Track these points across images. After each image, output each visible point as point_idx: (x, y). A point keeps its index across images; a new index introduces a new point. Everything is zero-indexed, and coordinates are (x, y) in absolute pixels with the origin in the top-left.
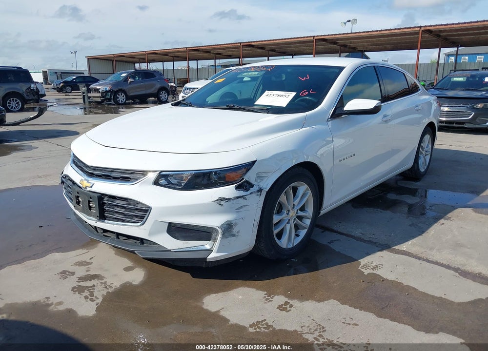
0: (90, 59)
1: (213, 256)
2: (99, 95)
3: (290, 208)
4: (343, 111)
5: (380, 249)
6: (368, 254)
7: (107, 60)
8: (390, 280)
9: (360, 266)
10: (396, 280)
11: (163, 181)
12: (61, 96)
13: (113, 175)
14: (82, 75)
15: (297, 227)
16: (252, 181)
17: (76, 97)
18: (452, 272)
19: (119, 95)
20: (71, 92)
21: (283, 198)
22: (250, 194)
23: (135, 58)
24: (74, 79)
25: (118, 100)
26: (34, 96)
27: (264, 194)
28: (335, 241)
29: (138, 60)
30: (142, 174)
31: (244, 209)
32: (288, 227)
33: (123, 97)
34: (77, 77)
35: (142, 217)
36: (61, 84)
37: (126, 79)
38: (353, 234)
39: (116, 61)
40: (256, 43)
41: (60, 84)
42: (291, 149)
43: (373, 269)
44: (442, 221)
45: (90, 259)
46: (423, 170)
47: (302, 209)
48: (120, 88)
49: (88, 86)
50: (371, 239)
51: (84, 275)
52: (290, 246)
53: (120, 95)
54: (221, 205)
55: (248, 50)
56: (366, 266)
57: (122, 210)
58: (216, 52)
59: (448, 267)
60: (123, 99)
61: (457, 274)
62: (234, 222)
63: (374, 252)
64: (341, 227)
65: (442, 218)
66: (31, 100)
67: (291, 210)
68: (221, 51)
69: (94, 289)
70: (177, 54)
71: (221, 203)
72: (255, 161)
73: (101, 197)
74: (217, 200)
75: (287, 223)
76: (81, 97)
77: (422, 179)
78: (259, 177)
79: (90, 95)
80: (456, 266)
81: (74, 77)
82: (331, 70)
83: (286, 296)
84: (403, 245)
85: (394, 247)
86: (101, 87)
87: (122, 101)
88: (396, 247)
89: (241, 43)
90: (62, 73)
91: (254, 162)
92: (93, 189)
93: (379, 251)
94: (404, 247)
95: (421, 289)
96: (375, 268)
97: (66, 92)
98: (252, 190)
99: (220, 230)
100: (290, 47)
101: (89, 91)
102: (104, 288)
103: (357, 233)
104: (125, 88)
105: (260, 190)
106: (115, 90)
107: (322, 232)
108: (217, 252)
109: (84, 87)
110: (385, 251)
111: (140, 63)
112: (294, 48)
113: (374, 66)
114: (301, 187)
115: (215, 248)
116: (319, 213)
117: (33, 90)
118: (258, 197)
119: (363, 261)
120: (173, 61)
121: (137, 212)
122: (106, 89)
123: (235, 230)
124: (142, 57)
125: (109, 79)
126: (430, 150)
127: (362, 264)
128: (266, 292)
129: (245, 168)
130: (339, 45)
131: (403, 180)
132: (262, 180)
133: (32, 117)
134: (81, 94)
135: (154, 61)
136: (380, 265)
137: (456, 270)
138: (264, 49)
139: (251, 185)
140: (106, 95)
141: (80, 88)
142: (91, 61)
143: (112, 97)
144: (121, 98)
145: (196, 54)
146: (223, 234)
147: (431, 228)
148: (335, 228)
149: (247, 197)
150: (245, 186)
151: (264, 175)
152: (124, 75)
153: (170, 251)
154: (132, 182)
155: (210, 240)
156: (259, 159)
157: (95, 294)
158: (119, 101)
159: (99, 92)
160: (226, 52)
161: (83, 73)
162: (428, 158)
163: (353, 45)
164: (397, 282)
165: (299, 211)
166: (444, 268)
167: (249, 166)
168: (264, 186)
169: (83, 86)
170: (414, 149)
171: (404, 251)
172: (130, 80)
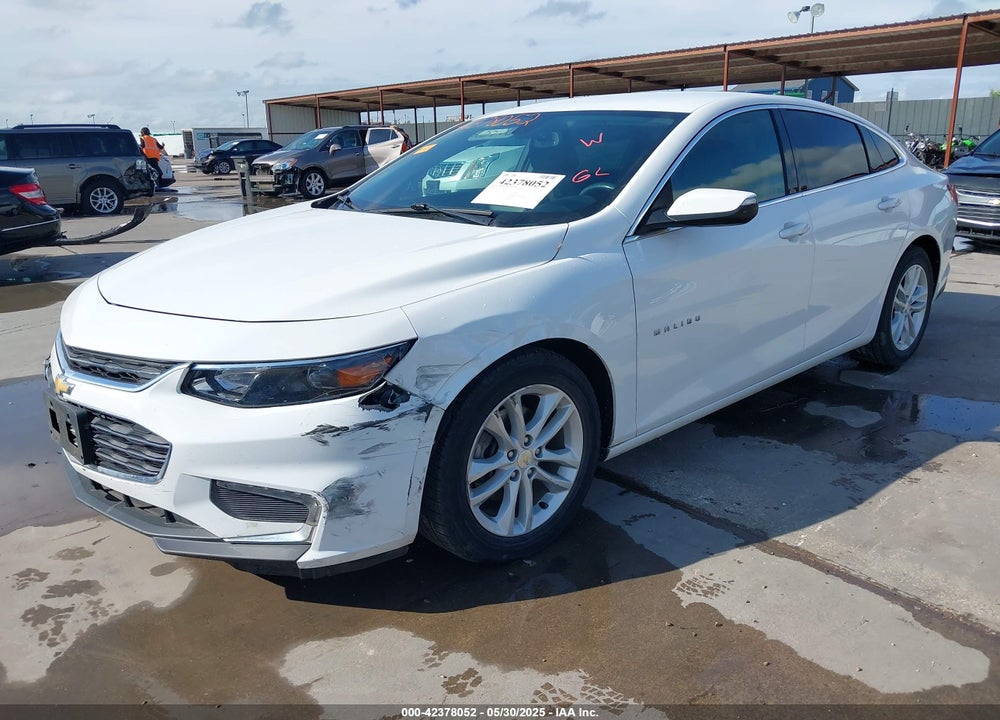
0: (273, 106)
1: (311, 557)
2: (271, 178)
3: (517, 444)
4: (666, 217)
5: (741, 541)
6: (709, 553)
7: (305, 106)
8: (737, 623)
9: (679, 585)
10: (753, 625)
11: (202, 386)
12: (209, 180)
13: (110, 367)
14: (257, 138)
15: (540, 489)
16: (408, 385)
17: (231, 184)
18: (899, 609)
19: (310, 178)
20: (228, 174)
21: (494, 423)
22: (400, 416)
23: (358, 101)
24: (235, 146)
25: (308, 188)
26: (143, 182)
27: (437, 417)
28: (643, 516)
29: (365, 105)
30: (158, 368)
31: (382, 451)
32: (514, 488)
33: (319, 181)
34: (241, 143)
35: (158, 465)
36: (211, 157)
37: (325, 145)
38: (689, 501)
39: (321, 107)
40: (601, 63)
41: (207, 157)
42: (511, 308)
43: (705, 594)
44: (917, 473)
45: (94, 544)
46: (903, 347)
47: (556, 444)
48: (311, 164)
49: (250, 160)
50: (728, 516)
51: (64, 580)
52: (521, 530)
53: (313, 177)
54: (324, 443)
55: (587, 78)
56: (692, 586)
57: (123, 446)
58: (519, 84)
59: (892, 596)
60: (320, 187)
61: (909, 616)
62: (356, 483)
63: (722, 548)
64: (668, 483)
65: (920, 466)
66: (136, 191)
67: (520, 449)
68: (531, 83)
69: (69, 616)
70: (441, 91)
71: (324, 439)
72: (415, 340)
73: (87, 416)
74: (314, 432)
75: (511, 478)
76: (238, 183)
77: (902, 368)
78: (426, 376)
79: (253, 179)
80: (913, 594)
81: (236, 143)
82: (656, 120)
83: (475, 656)
84: (800, 532)
85: (777, 539)
86: (276, 162)
87: (316, 192)
88: (781, 539)
89: (570, 64)
90: (219, 134)
91: (412, 342)
92: (73, 397)
93: (739, 546)
94: (800, 539)
95: (805, 652)
96: (711, 591)
97: (220, 173)
98: (403, 407)
99: (321, 500)
100: (676, 70)
101: (253, 170)
102: (90, 616)
103: (699, 499)
104: (324, 164)
105: (427, 408)
106: (303, 167)
107: (621, 494)
108: (322, 548)
109: (244, 163)
110: (751, 547)
111: (369, 110)
112: (683, 71)
113: (770, 110)
114: (547, 397)
115: (316, 540)
116: (606, 453)
117: (141, 170)
118: (421, 423)
119: (688, 573)
120: (435, 105)
121: (149, 453)
122: (285, 165)
123: (361, 500)
124: (372, 98)
125: (294, 145)
126: (925, 300)
127: (684, 579)
128: (433, 643)
129: (388, 356)
130: (780, 63)
131: (858, 368)
132: (434, 383)
133: (122, 225)
134: (237, 177)
135: (395, 106)
136: (726, 584)
137: (909, 604)
138: (619, 75)
139: (405, 395)
140: (285, 178)
141: (236, 165)
142: (273, 108)
143: (297, 183)
144: (315, 183)
145: (481, 89)
146: (330, 510)
147: (884, 492)
148: (654, 486)
149: (390, 424)
150: (385, 398)
151: (438, 371)
152: (321, 137)
153: (221, 540)
154: (141, 384)
155: (304, 522)
156: (422, 334)
157: (65, 629)
158: (311, 190)
159: (272, 173)
160: (542, 83)
161: (260, 134)
162: (919, 320)
163: (812, 62)
164: (753, 629)
165: (544, 451)
166: (881, 599)
167: (397, 352)
168: (439, 398)
169: (241, 161)
170: (877, 299)
171: (797, 548)
172: (333, 147)
